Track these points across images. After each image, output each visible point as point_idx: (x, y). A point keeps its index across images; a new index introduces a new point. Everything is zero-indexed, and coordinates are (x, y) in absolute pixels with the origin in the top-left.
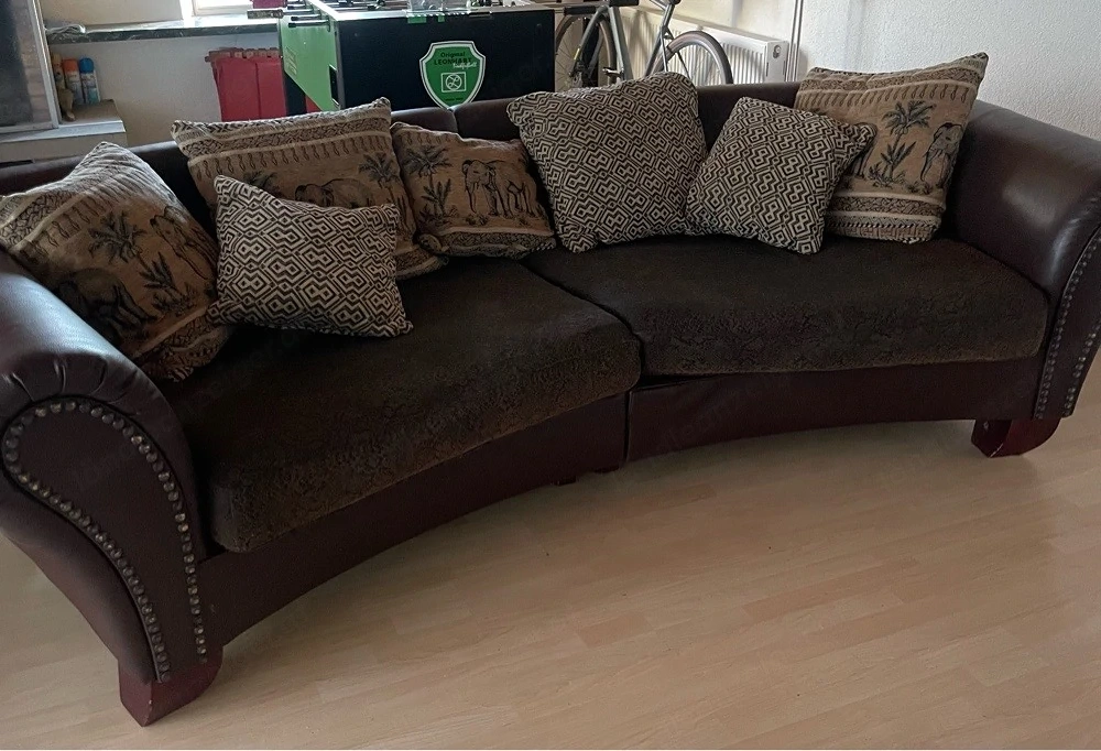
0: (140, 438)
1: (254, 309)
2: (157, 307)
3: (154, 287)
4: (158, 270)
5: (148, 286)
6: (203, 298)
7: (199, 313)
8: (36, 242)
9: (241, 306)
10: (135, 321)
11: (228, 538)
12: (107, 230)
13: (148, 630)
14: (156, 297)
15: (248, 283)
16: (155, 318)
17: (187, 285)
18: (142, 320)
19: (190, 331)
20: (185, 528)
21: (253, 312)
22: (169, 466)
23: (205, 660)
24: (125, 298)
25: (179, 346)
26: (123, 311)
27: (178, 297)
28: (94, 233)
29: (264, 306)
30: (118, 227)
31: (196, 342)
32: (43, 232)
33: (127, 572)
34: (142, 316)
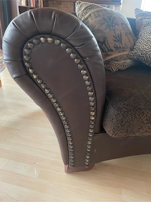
0: (85, 72)
1: (144, 55)
2: (115, 47)
3: (115, 41)
4: (118, 37)
5: (114, 40)
6: (129, 49)
7: (126, 53)
8: (87, 18)
9: (140, 53)
10: (107, 50)
11: (108, 129)
12: (108, 20)
13: (70, 150)
14: (115, 44)
15: (145, 47)
16: (112, 50)
17: (125, 44)
18: (109, 50)
19: (121, 57)
20: (93, 118)
21: (143, 56)
22: (94, 90)
23: (87, 167)
24: (106, 41)
25: (116, 61)
26: (104, 46)
27: (122, 46)
28: (104, 19)
29: (148, 55)
30: (112, 20)
31: (122, 62)
32: (90, 15)
33: (66, 126)
34: (109, 49)
